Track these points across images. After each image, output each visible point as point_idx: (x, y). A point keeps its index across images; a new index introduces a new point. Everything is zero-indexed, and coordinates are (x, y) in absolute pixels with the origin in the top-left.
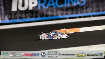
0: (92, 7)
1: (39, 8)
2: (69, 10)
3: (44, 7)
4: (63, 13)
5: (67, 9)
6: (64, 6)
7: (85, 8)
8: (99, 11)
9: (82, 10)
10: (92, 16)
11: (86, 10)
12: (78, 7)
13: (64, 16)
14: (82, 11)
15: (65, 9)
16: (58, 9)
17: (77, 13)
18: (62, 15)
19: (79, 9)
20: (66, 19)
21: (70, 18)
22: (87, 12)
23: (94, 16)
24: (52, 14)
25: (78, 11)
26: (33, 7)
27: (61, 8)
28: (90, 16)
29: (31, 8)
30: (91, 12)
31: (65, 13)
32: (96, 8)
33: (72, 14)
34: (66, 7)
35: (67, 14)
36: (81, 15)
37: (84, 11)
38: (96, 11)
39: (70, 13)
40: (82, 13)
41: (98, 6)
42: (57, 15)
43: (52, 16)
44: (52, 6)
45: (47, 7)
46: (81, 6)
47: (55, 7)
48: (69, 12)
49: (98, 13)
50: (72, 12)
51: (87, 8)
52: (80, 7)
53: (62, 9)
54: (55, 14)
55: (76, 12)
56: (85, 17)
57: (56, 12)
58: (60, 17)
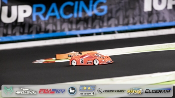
0: (118, 19)
1: (35, 19)
2: (82, 22)
3: (42, 18)
4: (72, 27)
5: (79, 21)
6: (73, 17)
7: (106, 19)
8: (128, 24)
9: (101, 22)
10: (117, 32)
11: (108, 23)
12: (95, 17)
13: (74, 32)
14: (101, 24)
15: (75, 21)
16: (63, 21)
17: (94, 27)
18: (70, 30)
19: (97, 21)
20: (76, 36)
21: (82, 35)
22: (110, 26)
23: (120, 32)
24: (54, 28)
25: (95, 24)
26: (25, 19)
27: (69, 19)
28: (113, 33)
29: (21, 20)
30: (116, 26)
31: (74, 27)
32: (124, 20)
33: (85, 29)
34: (77, 18)
35: (78, 29)
36: (100, 31)
37: (105, 24)
38: (124, 25)
39: (82, 28)
40: (101, 27)
41: (127, 17)
42: (63, 30)
43: (54, 31)
44: (55, 17)
45: (47, 18)
46: (101, 17)
47: (59, 18)
48: (81, 26)
49: (126, 28)
50: (86, 26)
51: (109, 19)
52: (99, 18)
53: (70, 22)
54: (59, 28)
55: (92, 25)
56: (106, 33)
57: (61, 26)
58: (68, 33)
